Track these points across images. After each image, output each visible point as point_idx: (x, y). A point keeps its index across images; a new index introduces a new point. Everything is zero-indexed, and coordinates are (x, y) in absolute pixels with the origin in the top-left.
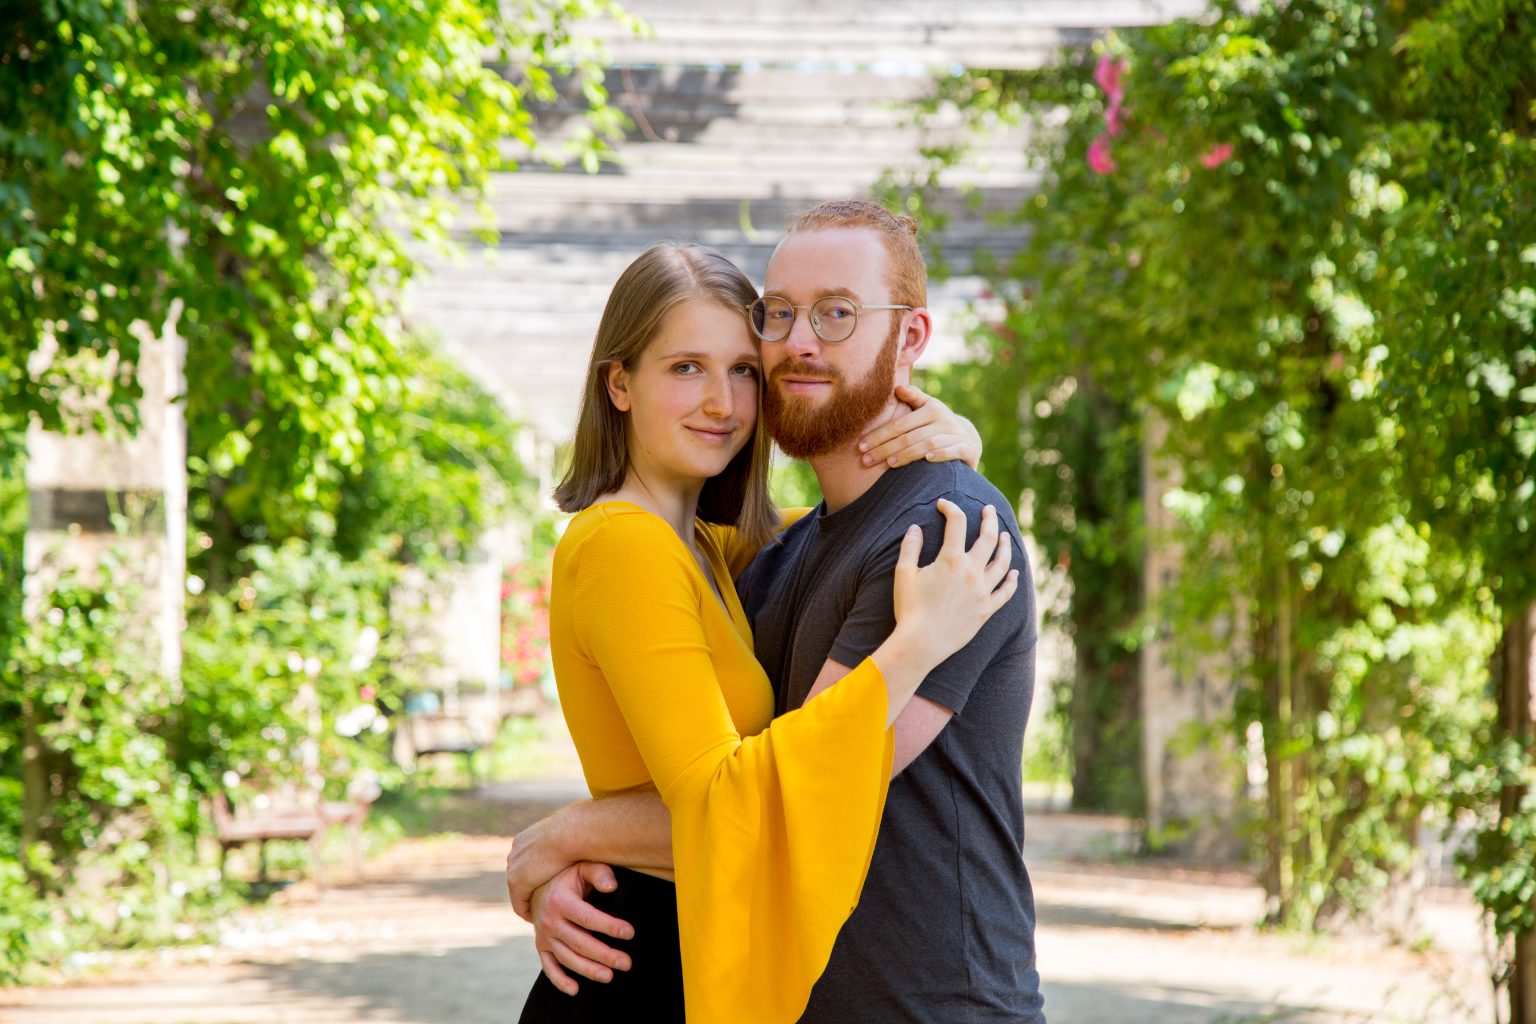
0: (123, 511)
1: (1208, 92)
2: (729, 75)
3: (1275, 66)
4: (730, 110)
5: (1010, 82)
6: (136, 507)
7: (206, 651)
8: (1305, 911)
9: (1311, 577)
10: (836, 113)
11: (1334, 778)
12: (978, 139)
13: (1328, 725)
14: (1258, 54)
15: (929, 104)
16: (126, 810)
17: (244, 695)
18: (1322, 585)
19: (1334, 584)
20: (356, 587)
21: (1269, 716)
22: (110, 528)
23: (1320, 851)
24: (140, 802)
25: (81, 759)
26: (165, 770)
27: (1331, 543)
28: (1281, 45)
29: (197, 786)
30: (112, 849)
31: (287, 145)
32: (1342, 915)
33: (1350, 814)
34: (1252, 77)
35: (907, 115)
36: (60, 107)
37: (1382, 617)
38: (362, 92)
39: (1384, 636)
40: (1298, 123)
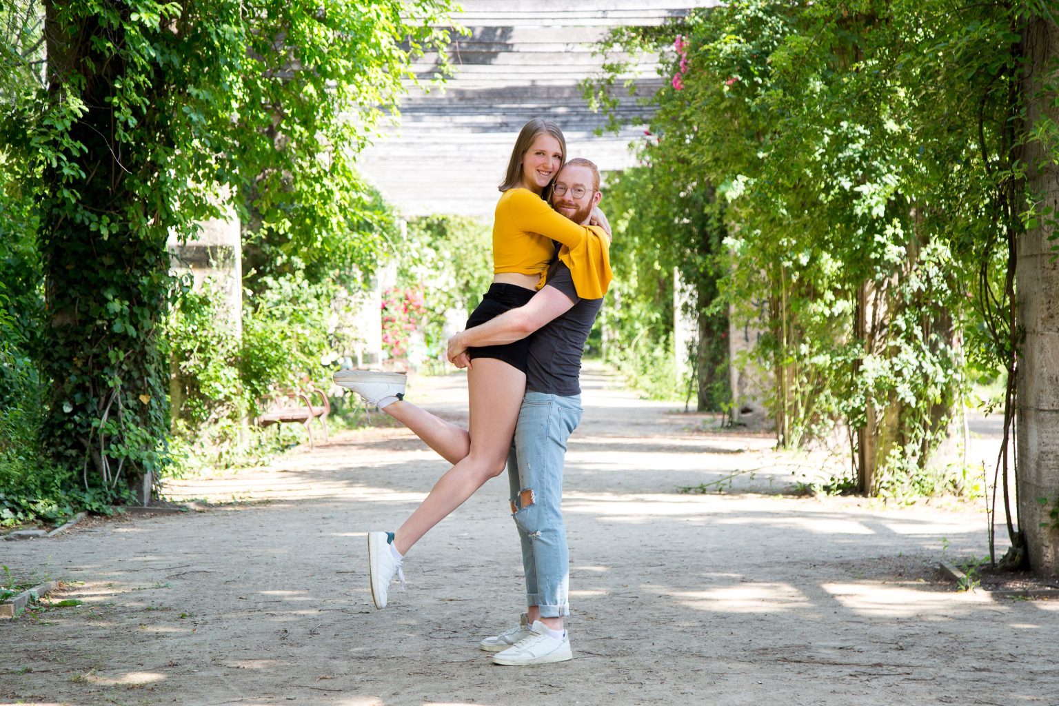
0: (215, 258)
1: (718, 59)
2: (507, 31)
3: (746, 47)
4: (508, 48)
5: (647, 33)
6: (220, 255)
7: (258, 326)
8: (795, 439)
9: (795, 278)
10: (563, 48)
11: (808, 375)
12: (633, 60)
13: (804, 349)
14: (739, 42)
15: (607, 43)
16: (221, 403)
17: (276, 347)
18: (801, 280)
19: (806, 280)
20: (317, 297)
21: (777, 345)
22: (209, 265)
23: (802, 411)
24: (227, 398)
25: (200, 377)
26: (239, 383)
27: (804, 259)
28: (749, 39)
29: (255, 391)
30: (216, 421)
31: (310, 89)
32: (814, 443)
33: (817, 392)
34: (735, 52)
35: (596, 48)
36: (216, 78)
37: (829, 295)
38: (343, 64)
39: (830, 305)
40: (756, 73)
